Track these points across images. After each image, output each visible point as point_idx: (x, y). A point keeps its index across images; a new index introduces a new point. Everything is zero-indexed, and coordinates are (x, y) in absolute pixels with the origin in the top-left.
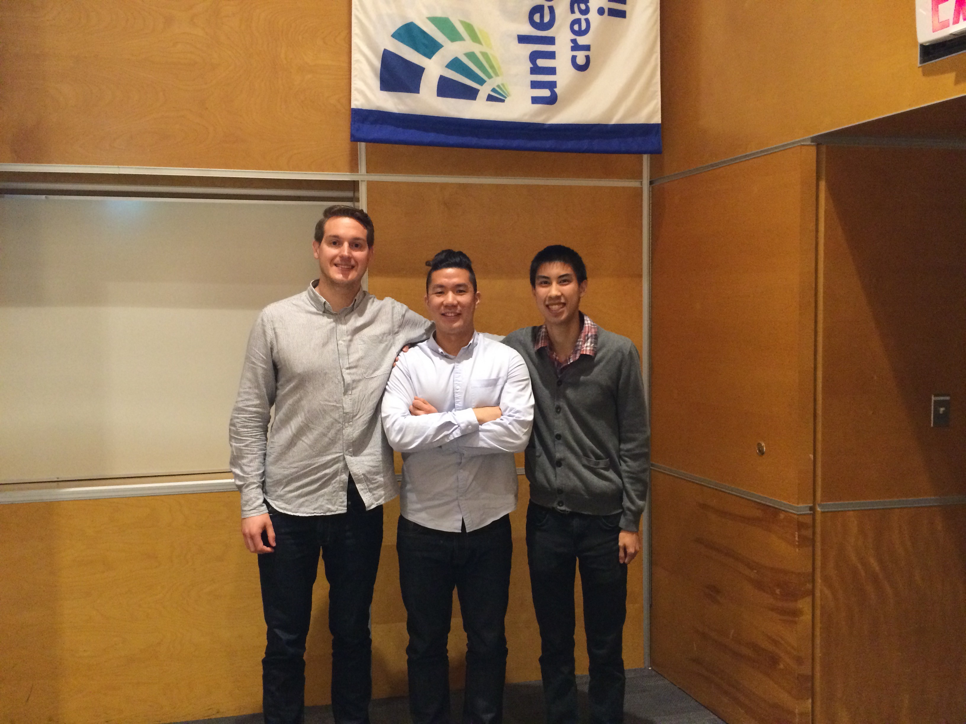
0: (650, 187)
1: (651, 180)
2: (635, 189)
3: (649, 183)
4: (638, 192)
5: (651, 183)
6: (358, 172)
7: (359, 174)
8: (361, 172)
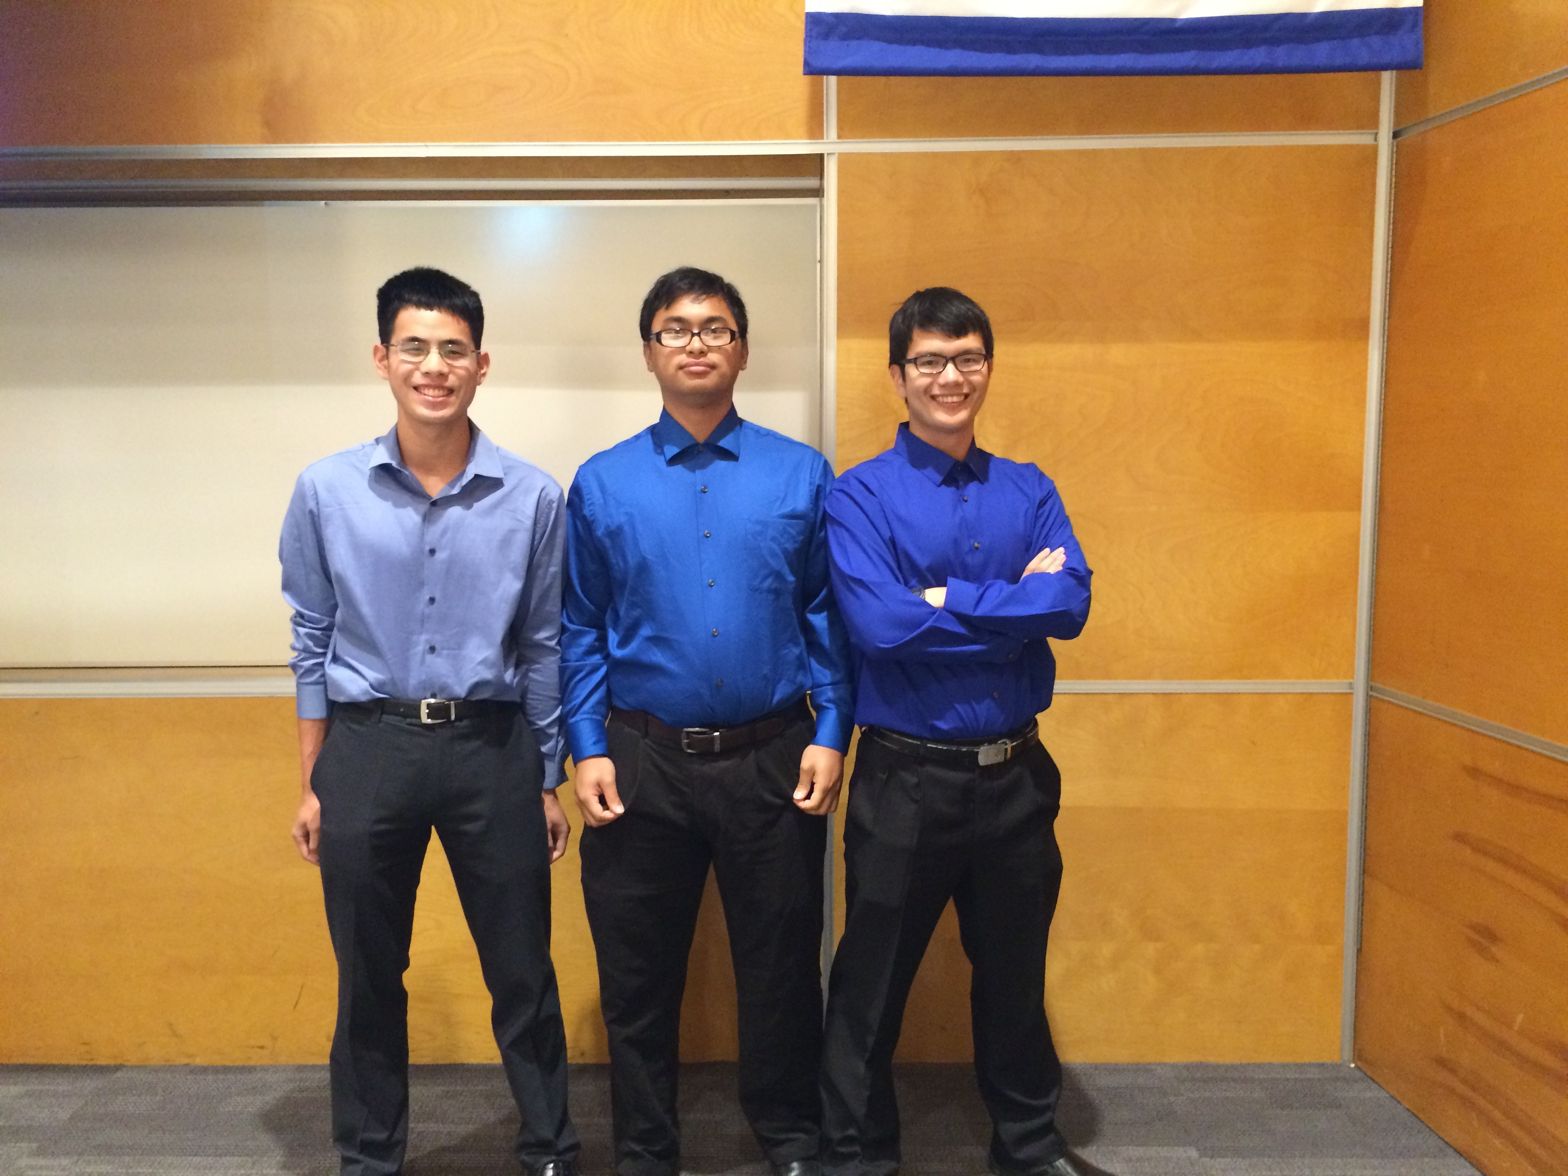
0: (1392, 143)
1: (1397, 129)
2: (1363, 148)
3: (1391, 135)
4: (1370, 155)
5: (1396, 135)
6: (823, 138)
7: (825, 140)
8: (827, 138)
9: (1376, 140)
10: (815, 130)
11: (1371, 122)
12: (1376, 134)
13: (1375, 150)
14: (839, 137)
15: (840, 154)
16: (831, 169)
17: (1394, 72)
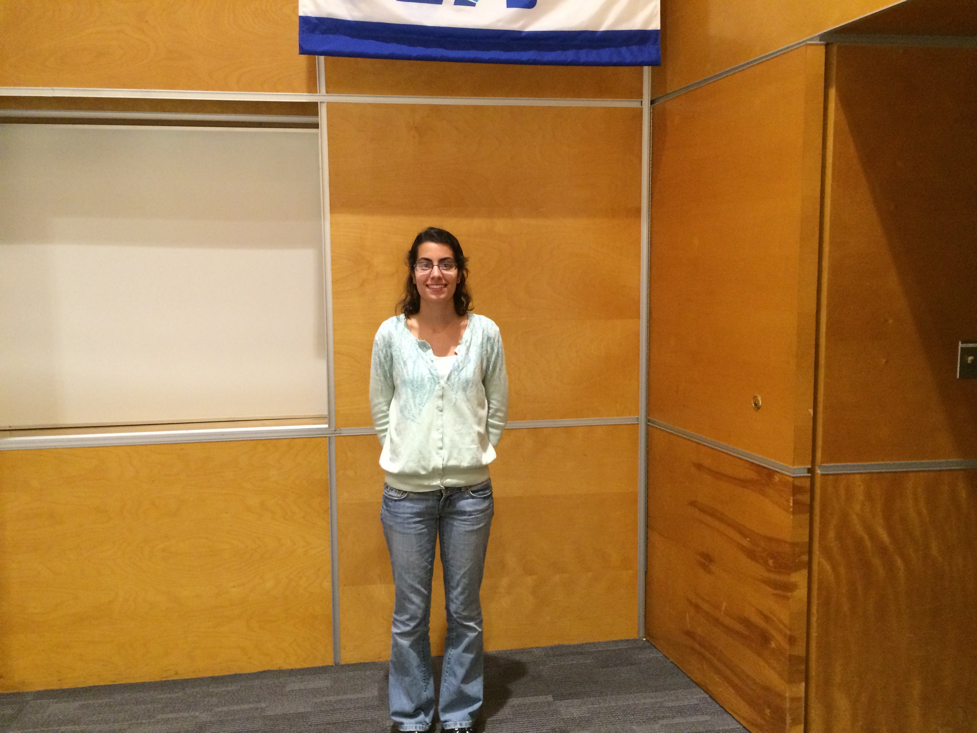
0: (651, 107)
1: (652, 99)
2: (635, 109)
3: (650, 102)
4: (638, 114)
7: (318, 94)
8: (320, 93)
9: (642, 105)
10: (312, 88)
12: (642, 102)
13: (642, 109)
14: (327, 92)
15: (327, 103)
16: (323, 111)
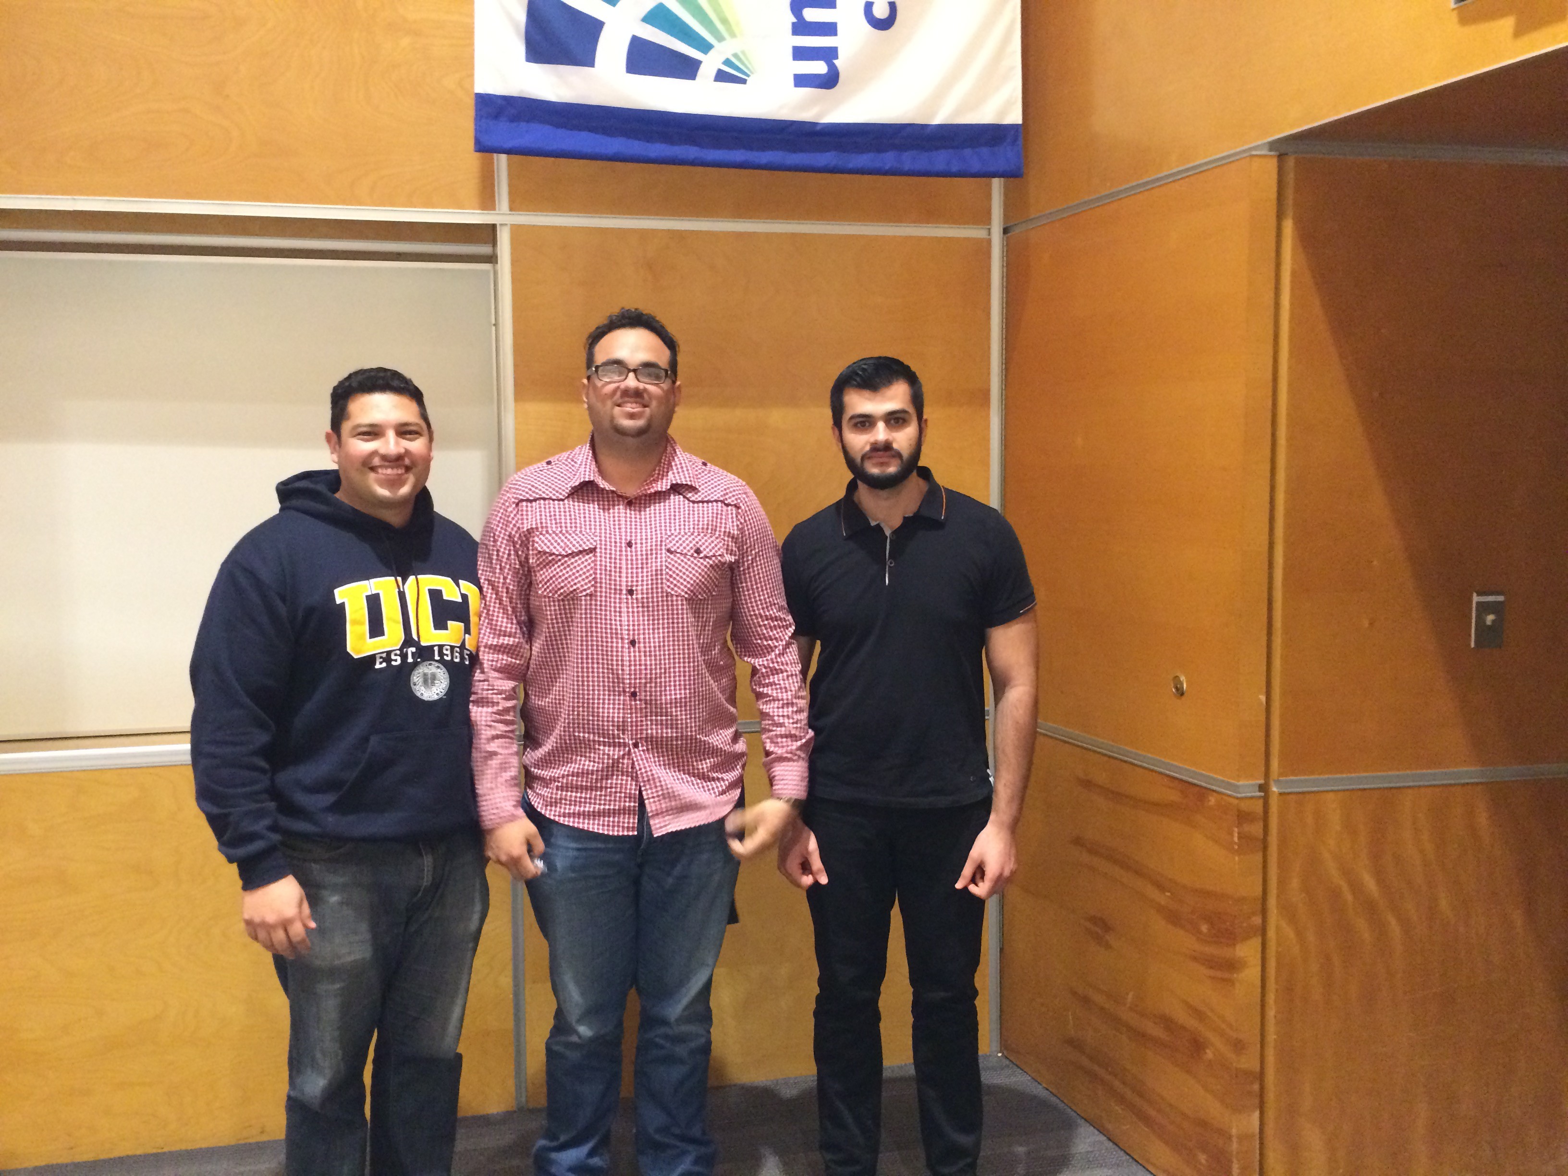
0: (1003, 237)
1: (1006, 225)
2: (979, 241)
3: (1002, 230)
4: (983, 248)
5: (1006, 231)
6: (494, 209)
7: (497, 212)
8: (499, 210)
9: (989, 234)
10: (487, 201)
11: (985, 219)
12: (989, 229)
13: (989, 241)
14: (511, 209)
15: (511, 225)
16: (504, 238)
17: (1002, 179)
